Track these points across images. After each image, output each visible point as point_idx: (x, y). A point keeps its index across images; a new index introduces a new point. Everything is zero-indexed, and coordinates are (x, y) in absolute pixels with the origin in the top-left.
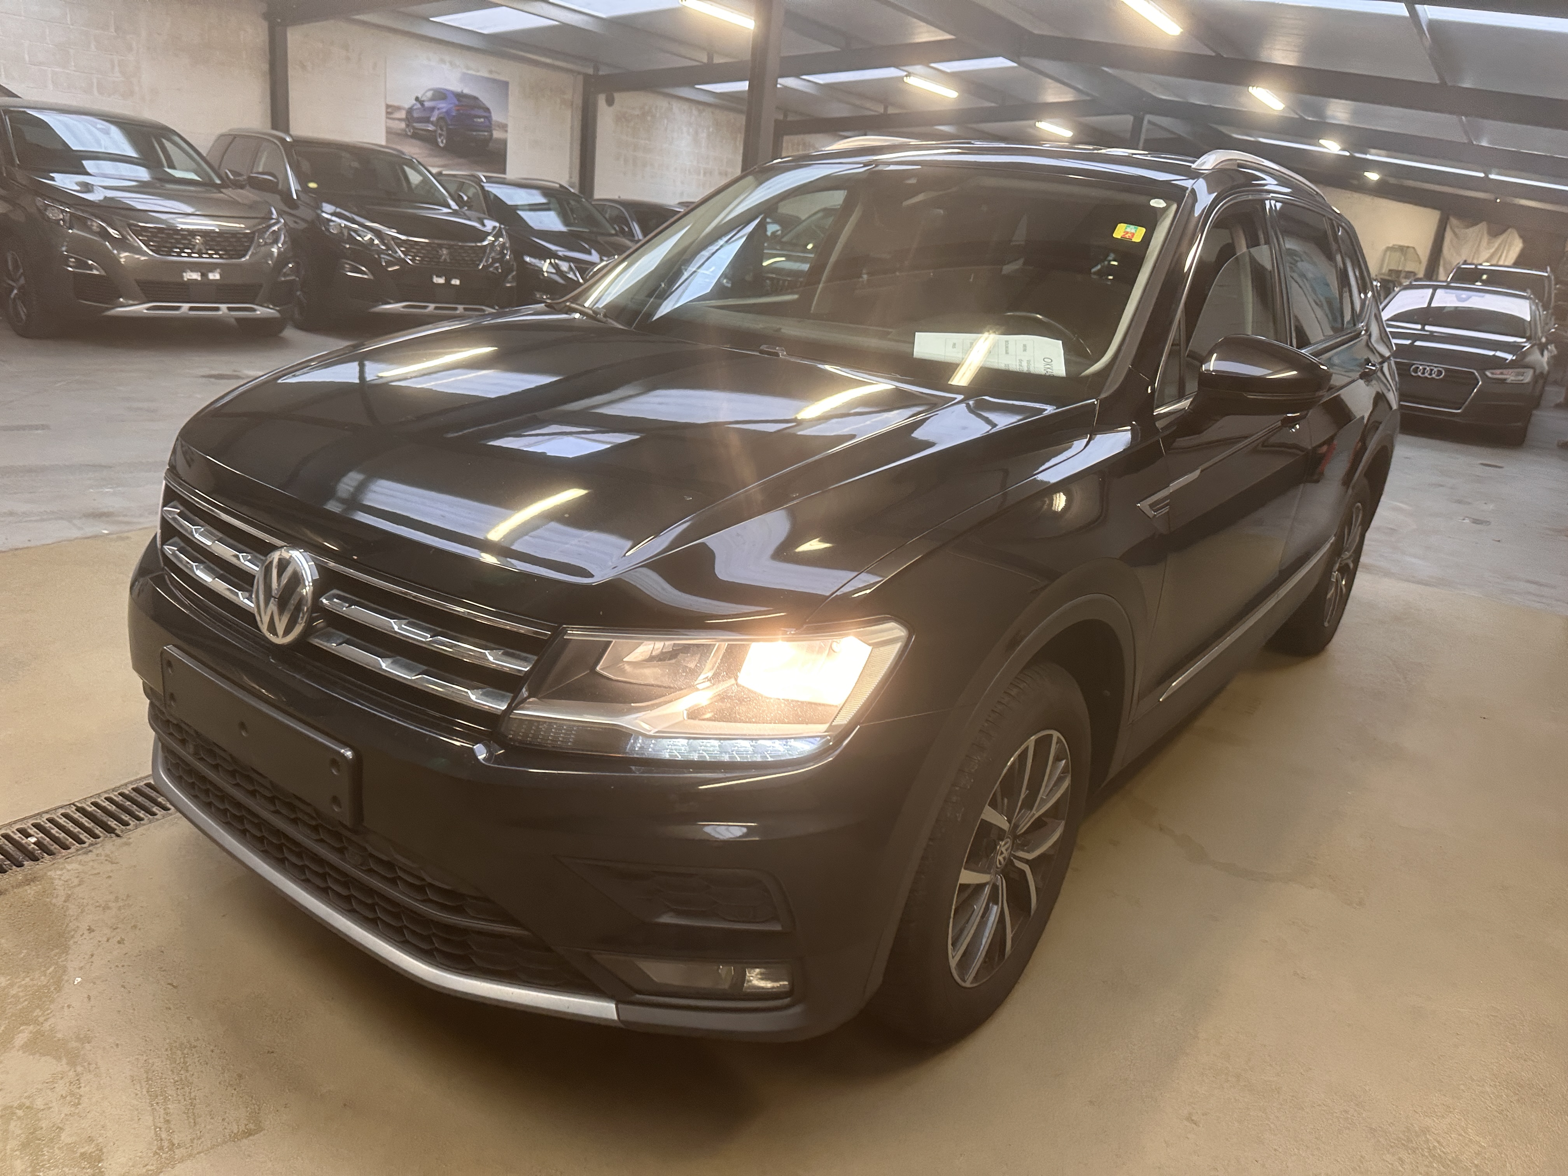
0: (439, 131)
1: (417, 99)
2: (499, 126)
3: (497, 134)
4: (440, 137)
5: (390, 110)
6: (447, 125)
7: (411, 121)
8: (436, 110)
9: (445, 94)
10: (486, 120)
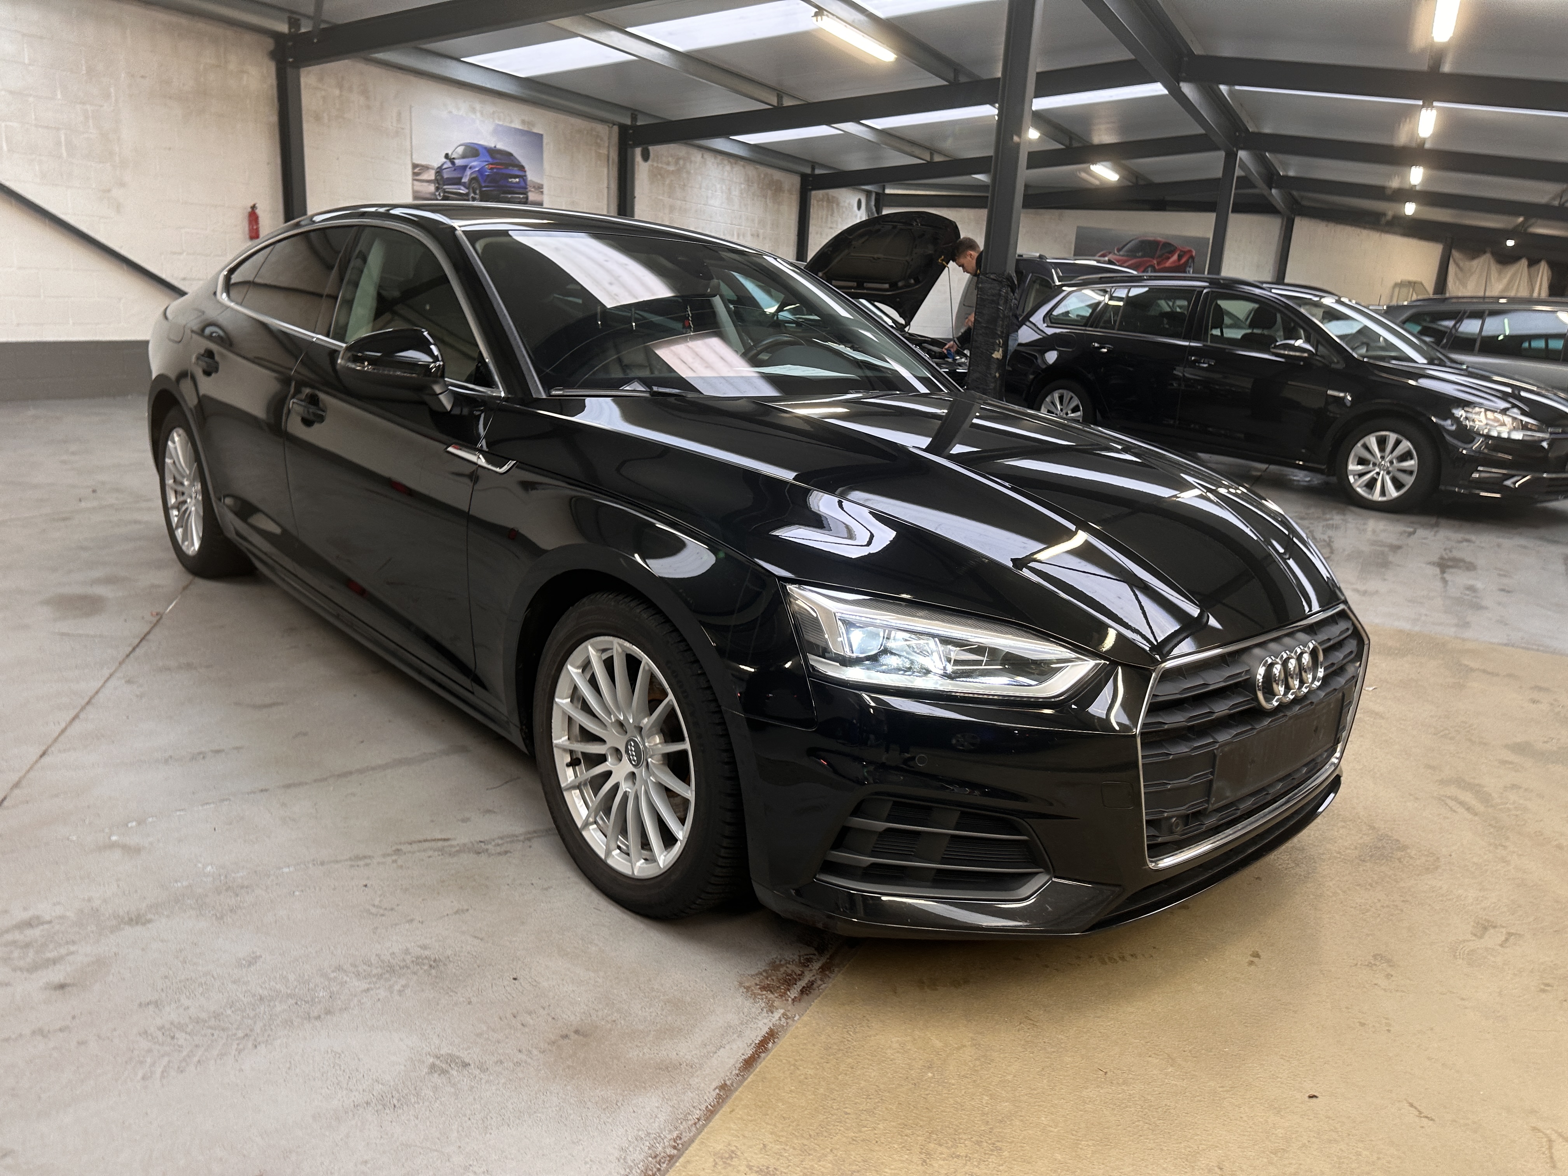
1: (447, 156)
2: (534, 187)
3: (532, 196)
5: (418, 170)
6: (481, 187)
7: (441, 183)
8: (468, 169)
9: (477, 150)
10: (521, 180)
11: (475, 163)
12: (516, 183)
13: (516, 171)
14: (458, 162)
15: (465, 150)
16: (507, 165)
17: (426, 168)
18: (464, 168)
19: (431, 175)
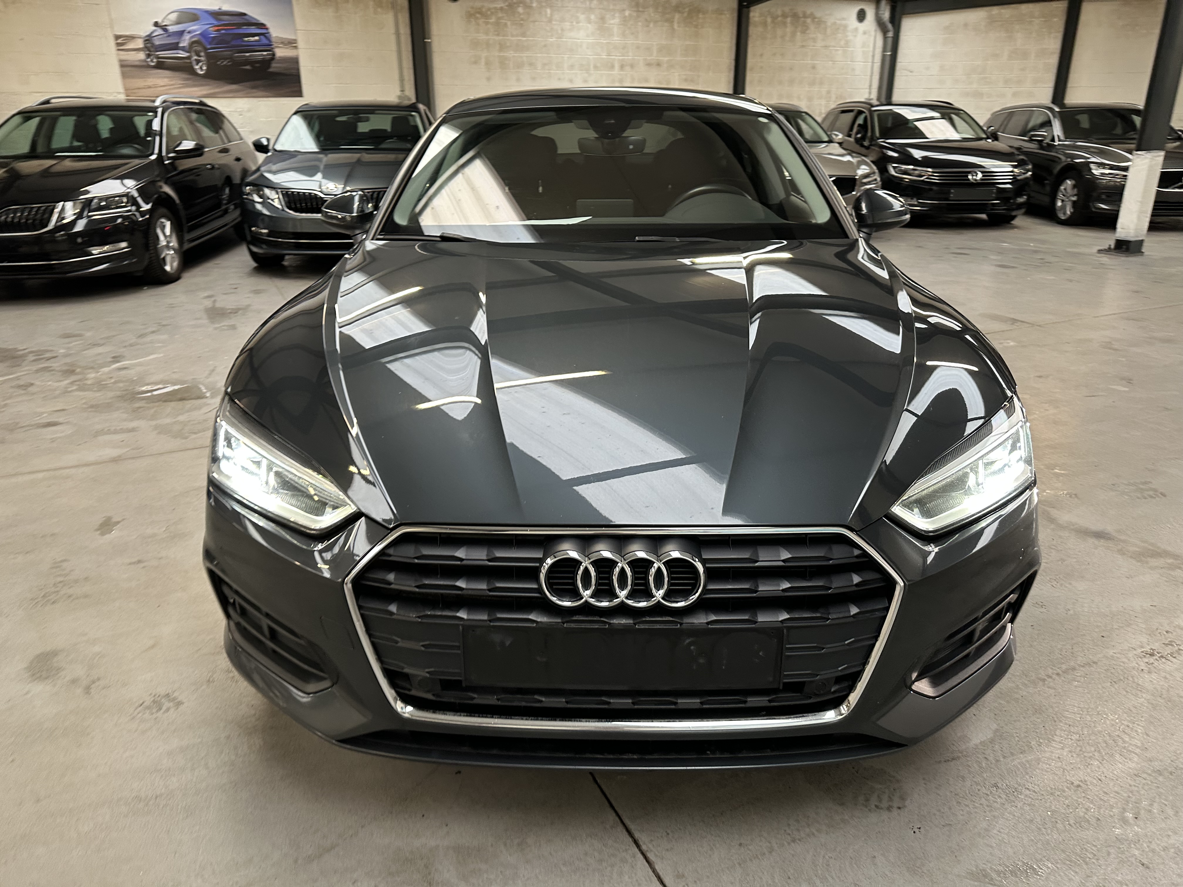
0: (196, 57)
1: (156, 24)
2: (282, 43)
3: (280, 52)
4: (197, 64)
5: (121, 41)
6: (206, 49)
7: (152, 49)
8: (186, 34)
9: (195, 15)
10: (262, 37)
11: (196, 28)
12: (256, 41)
13: (253, 30)
14: (171, 29)
15: (179, 17)
16: (239, 25)
17: (132, 38)
18: (181, 33)
19: (140, 44)
